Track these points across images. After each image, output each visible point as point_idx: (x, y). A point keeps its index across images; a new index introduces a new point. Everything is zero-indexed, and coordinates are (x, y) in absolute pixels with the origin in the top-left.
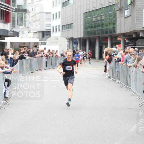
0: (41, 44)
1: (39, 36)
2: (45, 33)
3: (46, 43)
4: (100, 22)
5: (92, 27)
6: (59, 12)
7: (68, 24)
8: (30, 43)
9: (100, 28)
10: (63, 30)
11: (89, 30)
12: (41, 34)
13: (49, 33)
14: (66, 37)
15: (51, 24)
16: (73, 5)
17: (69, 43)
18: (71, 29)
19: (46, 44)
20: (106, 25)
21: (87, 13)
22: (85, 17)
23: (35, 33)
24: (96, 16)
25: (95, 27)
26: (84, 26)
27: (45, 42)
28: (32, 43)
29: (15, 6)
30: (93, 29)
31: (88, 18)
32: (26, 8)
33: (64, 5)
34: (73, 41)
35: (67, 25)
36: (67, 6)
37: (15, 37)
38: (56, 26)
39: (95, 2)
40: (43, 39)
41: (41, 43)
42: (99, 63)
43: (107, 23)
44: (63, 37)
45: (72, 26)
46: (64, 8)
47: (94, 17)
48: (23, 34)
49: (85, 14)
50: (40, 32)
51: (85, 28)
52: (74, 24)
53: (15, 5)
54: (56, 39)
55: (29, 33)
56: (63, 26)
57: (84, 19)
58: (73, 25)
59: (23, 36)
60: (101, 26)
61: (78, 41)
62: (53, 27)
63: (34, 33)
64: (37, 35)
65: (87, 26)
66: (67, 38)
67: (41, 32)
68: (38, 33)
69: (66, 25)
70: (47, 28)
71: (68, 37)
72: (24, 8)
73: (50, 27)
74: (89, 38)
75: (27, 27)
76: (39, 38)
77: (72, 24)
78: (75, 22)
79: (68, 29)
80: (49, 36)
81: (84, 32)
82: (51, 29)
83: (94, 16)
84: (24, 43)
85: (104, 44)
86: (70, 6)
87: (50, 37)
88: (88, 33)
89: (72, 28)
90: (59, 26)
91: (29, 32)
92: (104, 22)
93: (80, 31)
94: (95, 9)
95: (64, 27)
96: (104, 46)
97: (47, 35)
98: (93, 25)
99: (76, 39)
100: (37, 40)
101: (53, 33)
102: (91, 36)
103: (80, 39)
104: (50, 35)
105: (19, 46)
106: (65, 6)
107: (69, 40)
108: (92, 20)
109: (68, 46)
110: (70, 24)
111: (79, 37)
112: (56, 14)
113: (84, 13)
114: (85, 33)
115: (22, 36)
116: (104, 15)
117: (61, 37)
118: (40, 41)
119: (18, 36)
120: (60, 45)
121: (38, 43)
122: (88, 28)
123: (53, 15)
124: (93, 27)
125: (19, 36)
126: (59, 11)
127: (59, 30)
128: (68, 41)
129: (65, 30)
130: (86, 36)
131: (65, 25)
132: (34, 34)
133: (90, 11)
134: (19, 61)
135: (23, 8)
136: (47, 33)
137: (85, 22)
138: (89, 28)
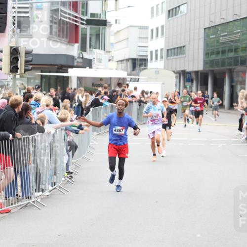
0: (130, 81)
1: (126, 67)
2: (138, 63)
3: (138, 79)
4: (232, 44)
5: (218, 53)
6: (163, 27)
7: (178, 48)
8: (111, 78)
9: (231, 55)
10: (169, 58)
11: (213, 57)
12: (130, 64)
13: (144, 62)
14: (174, 69)
15: (147, 47)
16: (186, 14)
17: (178, 80)
18: (182, 56)
19: (138, 81)
20: (242, 50)
21: (209, 28)
22: (207, 36)
23: (120, 62)
24: (226, 33)
25: (224, 52)
26: (204, 50)
27: (137, 77)
28: (115, 78)
29: (86, 15)
30: (220, 57)
31: (211, 37)
32: (105, 18)
33: (171, 15)
34: (185, 76)
35: (176, 50)
36: (176, 15)
37: (85, 68)
38: (157, 51)
39: (224, 10)
40: (134, 72)
41: (129, 79)
42: (230, 115)
43: (244, 46)
44: (168, 69)
45: (184, 50)
46: (170, 19)
47: (223, 36)
48: (99, 63)
49: (207, 30)
50: (128, 60)
51: (207, 54)
52: (187, 47)
53: (87, 13)
54: (156, 73)
55: (110, 62)
56: (168, 50)
57: (205, 39)
58: (185, 48)
59: (100, 67)
60: (233, 51)
61: (193, 76)
62: (151, 52)
63: (118, 61)
64: (124, 64)
65: (210, 52)
66: (174, 72)
67: (130, 61)
68: (125, 62)
69: (174, 49)
70: (141, 53)
71: (176, 69)
72: (101, 19)
73: (145, 52)
74: (213, 71)
75: (107, 52)
76: (126, 71)
77: (184, 46)
78: (189, 44)
79: (177, 55)
80: (143, 67)
81: (204, 61)
82: (147, 56)
83: (222, 34)
84: (101, 79)
85: (239, 83)
86: (181, 16)
87: (145, 69)
88: (212, 63)
89: (184, 54)
90: (162, 50)
91: (109, 60)
92: (239, 44)
93: (198, 59)
94: (225, 21)
95: (170, 51)
96: (239, 87)
97: (140, 65)
98: (220, 50)
99: (190, 73)
100: (123, 74)
101: (150, 62)
102: (216, 68)
103: (197, 73)
104: (146, 65)
105: (93, 84)
106: (172, 17)
107: (178, 75)
108: (218, 41)
109: (176, 85)
110: (181, 47)
111: (196, 69)
112: (157, 29)
113: (205, 29)
114: (205, 63)
115: (97, 67)
116: (239, 32)
117: (164, 69)
118: (128, 75)
119: (91, 67)
120: (163, 84)
121: (124, 79)
122: (211, 55)
123: (152, 31)
124: (221, 52)
125: (93, 66)
126: (162, 24)
127: (162, 57)
128: (176, 77)
129: (172, 57)
130: (208, 69)
131: (171, 49)
132: (117, 64)
133: (216, 26)
134: (91, 109)
135: (100, 17)
136: (141, 63)
137: (207, 45)
138: (214, 54)
